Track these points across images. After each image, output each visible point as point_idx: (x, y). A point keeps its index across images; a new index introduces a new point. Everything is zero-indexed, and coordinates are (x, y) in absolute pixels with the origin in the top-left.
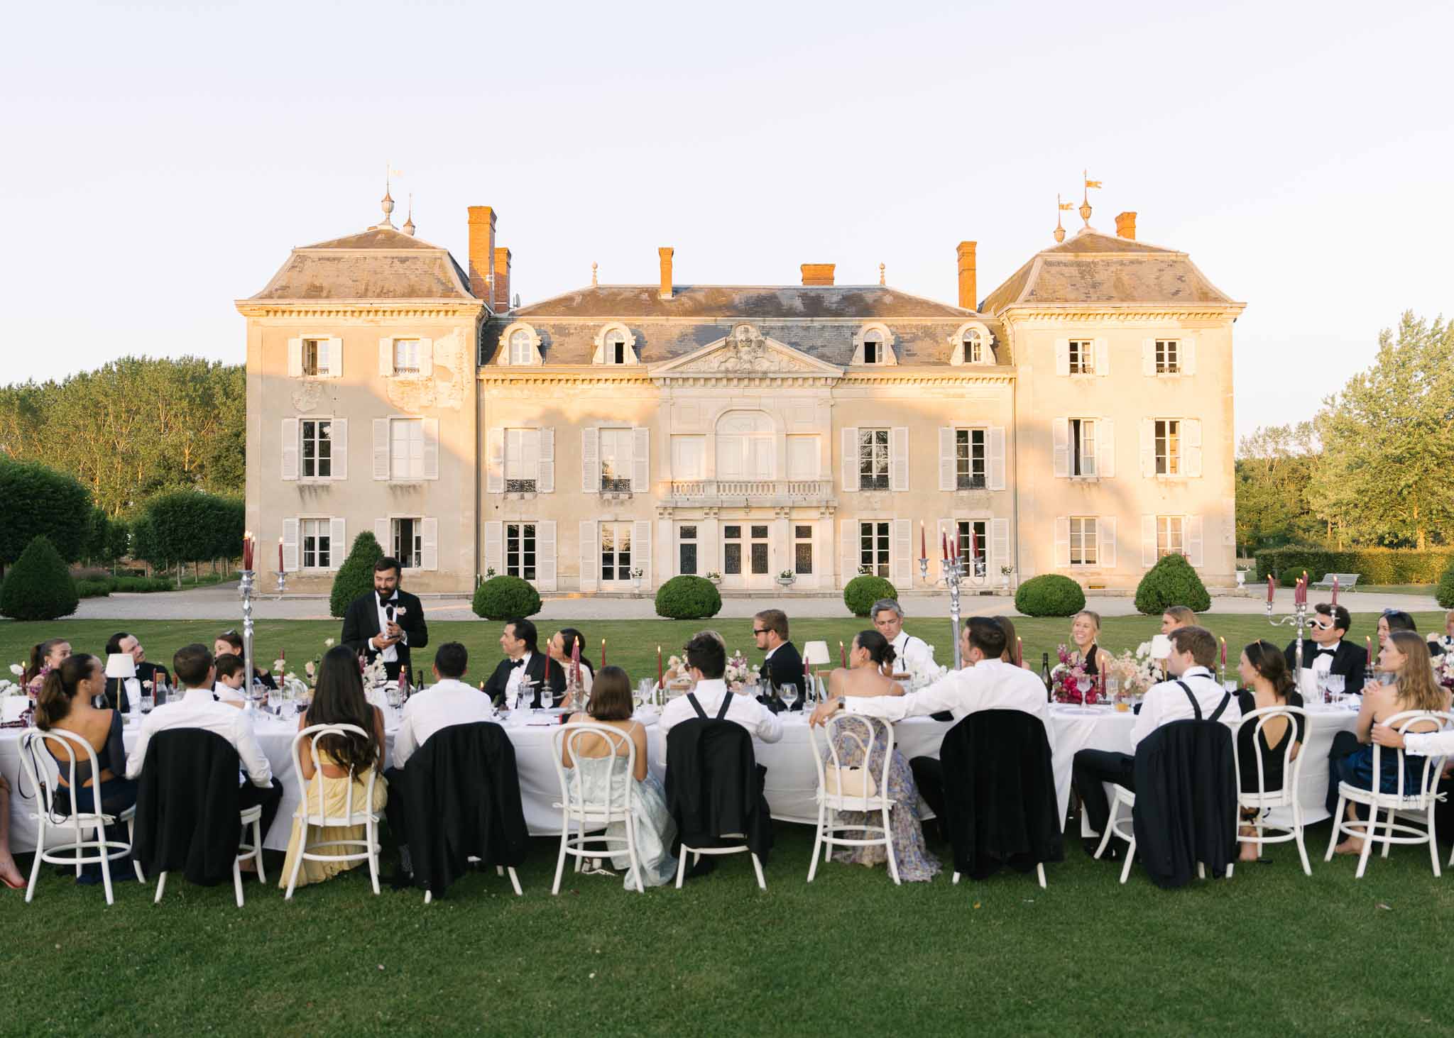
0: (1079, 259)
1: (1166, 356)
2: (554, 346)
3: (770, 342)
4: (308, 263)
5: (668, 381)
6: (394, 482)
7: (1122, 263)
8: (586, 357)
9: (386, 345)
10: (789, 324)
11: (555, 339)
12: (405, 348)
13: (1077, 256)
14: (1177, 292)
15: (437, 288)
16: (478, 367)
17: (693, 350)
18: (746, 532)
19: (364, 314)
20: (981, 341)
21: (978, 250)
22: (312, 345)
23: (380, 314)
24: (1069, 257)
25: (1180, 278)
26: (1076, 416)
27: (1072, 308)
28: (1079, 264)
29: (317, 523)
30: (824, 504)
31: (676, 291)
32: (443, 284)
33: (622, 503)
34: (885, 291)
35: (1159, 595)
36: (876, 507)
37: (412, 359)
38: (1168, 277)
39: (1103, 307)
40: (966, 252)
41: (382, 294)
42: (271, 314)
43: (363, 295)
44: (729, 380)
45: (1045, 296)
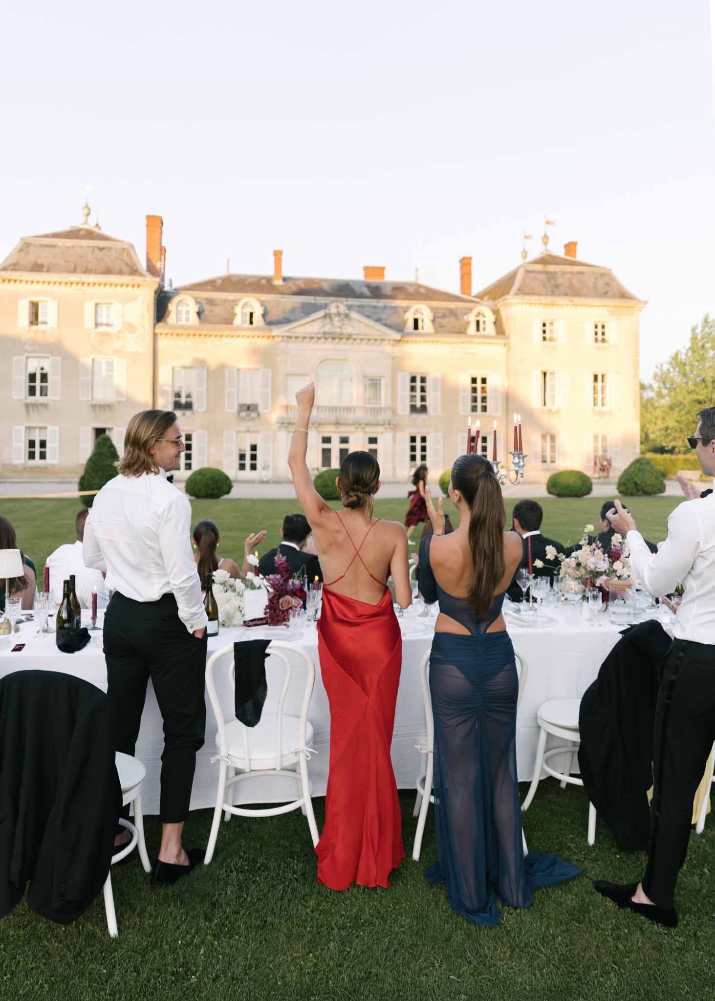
0: (546, 270)
1: (600, 334)
2: (205, 312)
3: (354, 315)
4: (32, 248)
5: (285, 339)
6: (94, 402)
7: (572, 273)
8: (229, 320)
9: (89, 307)
10: (363, 303)
11: (207, 308)
12: (103, 311)
13: (545, 267)
14: (606, 293)
15: (125, 269)
16: (155, 325)
17: (301, 318)
18: (335, 440)
19: (74, 285)
20: (486, 319)
21: (473, 262)
22: (35, 306)
23: (86, 285)
24: (540, 267)
25: (608, 284)
26: (545, 370)
27: (544, 300)
28: (547, 273)
29: (37, 430)
30: (387, 422)
31: (285, 279)
32: (130, 266)
33: (253, 419)
34: (419, 286)
35: (636, 483)
36: (419, 425)
37: (108, 316)
38: (600, 283)
39: (563, 300)
40: (466, 264)
41: (87, 271)
42: (6, 282)
43: (74, 271)
44: (326, 338)
45: (527, 291)
